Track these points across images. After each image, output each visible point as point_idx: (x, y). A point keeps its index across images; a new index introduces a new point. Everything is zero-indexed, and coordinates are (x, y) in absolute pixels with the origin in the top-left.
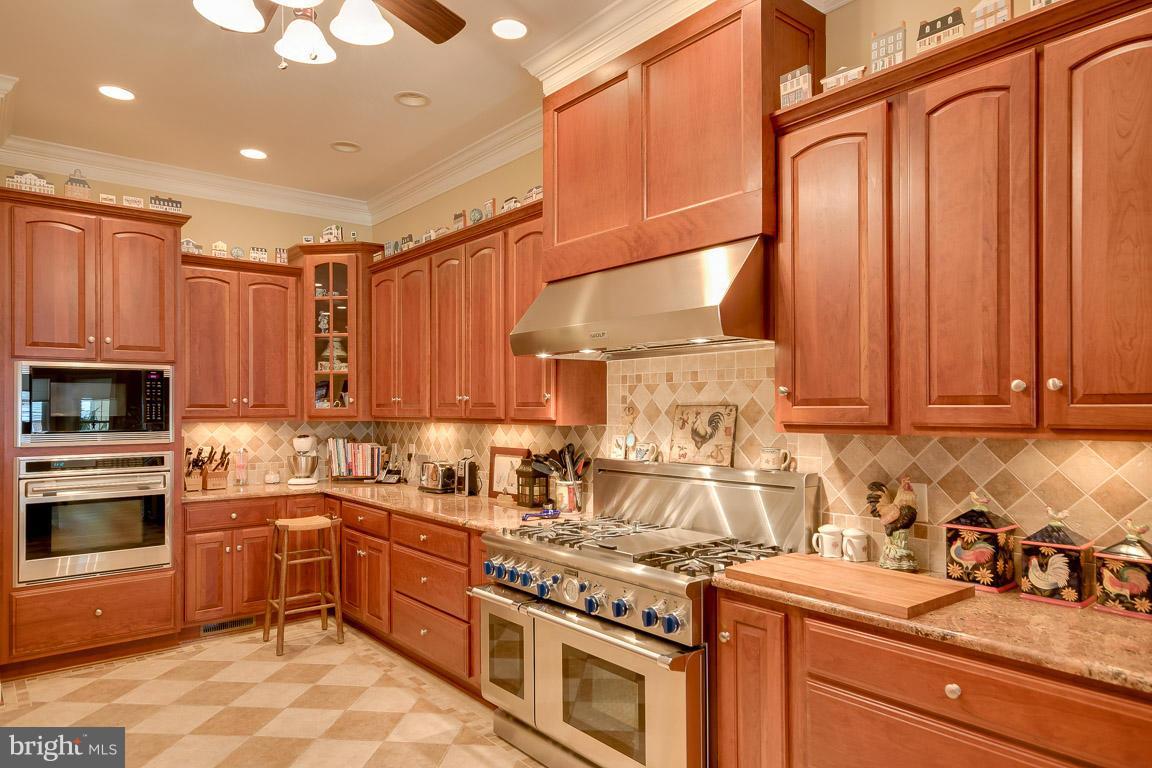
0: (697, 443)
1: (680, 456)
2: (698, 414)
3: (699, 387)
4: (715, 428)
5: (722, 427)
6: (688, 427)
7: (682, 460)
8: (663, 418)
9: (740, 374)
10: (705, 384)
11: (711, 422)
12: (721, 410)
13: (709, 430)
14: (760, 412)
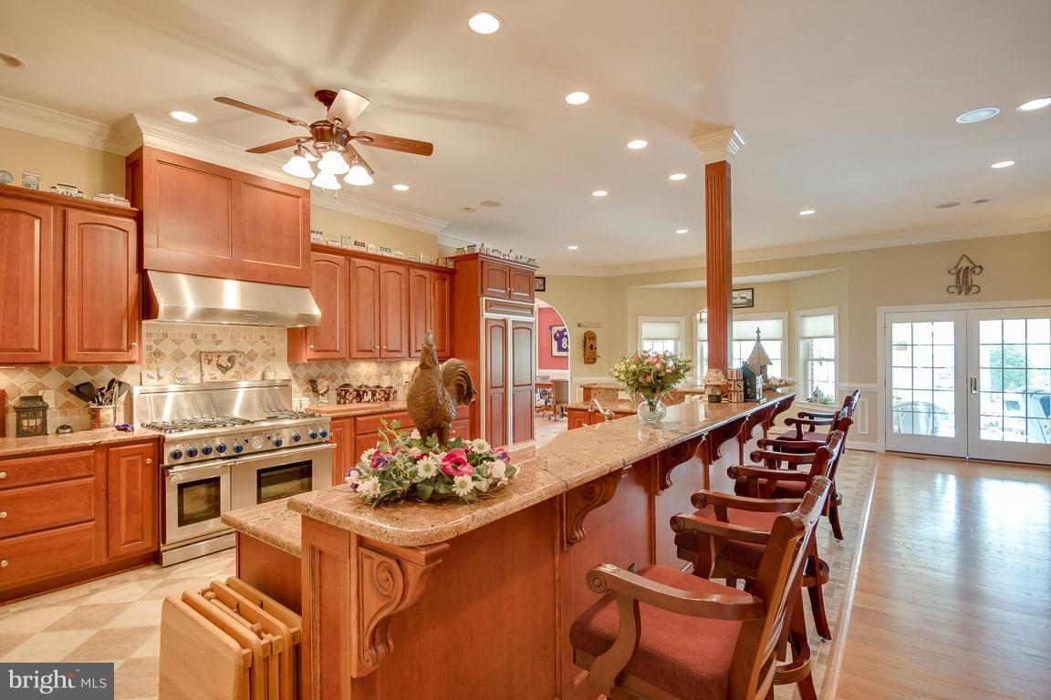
0: (222, 371)
1: (212, 379)
2: (219, 356)
3: (218, 343)
4: (233, 363)
5: (236, 362)
6: (214, 363)
7: (214, 381)
8: (188, 358)
9: (245, 337)
10: (221, 341)
11: (229, 360)
12: (235, 354)
13: (229, 364)
14: (257, 355)
